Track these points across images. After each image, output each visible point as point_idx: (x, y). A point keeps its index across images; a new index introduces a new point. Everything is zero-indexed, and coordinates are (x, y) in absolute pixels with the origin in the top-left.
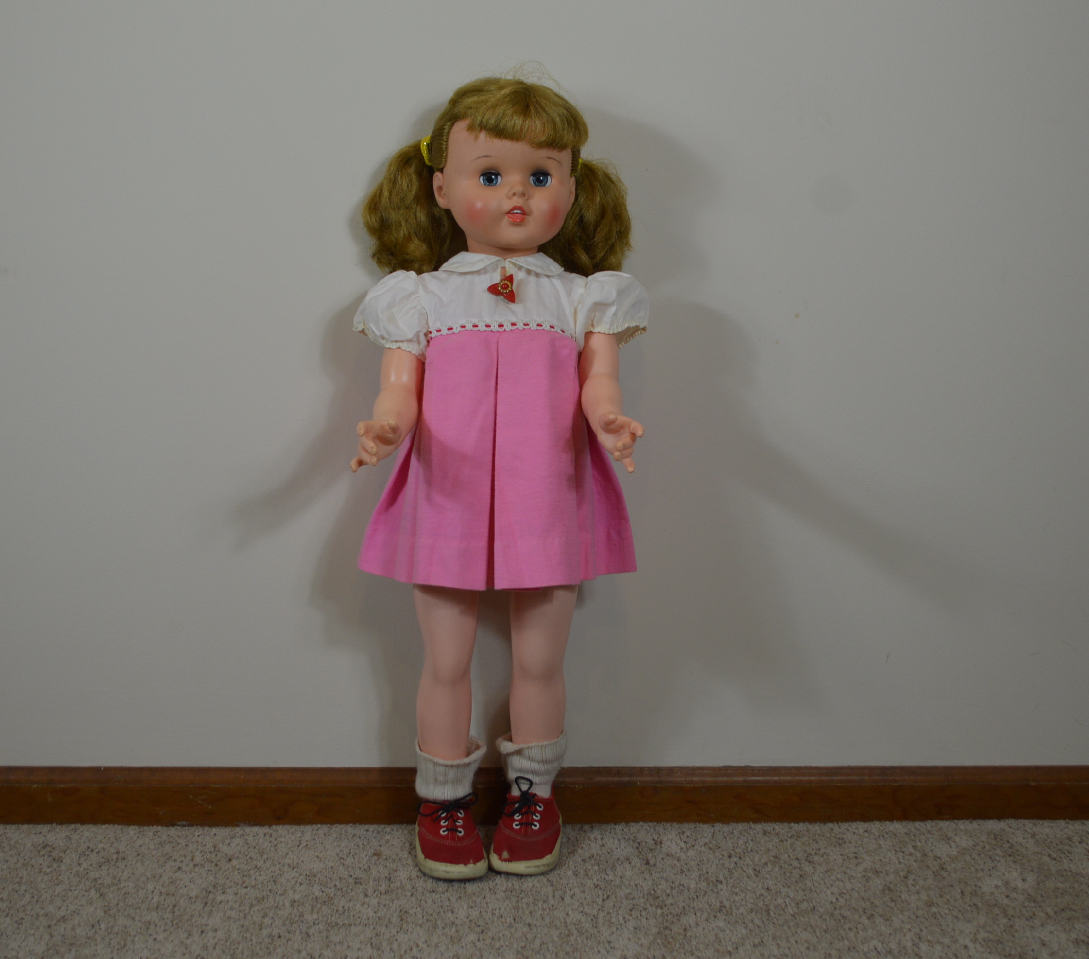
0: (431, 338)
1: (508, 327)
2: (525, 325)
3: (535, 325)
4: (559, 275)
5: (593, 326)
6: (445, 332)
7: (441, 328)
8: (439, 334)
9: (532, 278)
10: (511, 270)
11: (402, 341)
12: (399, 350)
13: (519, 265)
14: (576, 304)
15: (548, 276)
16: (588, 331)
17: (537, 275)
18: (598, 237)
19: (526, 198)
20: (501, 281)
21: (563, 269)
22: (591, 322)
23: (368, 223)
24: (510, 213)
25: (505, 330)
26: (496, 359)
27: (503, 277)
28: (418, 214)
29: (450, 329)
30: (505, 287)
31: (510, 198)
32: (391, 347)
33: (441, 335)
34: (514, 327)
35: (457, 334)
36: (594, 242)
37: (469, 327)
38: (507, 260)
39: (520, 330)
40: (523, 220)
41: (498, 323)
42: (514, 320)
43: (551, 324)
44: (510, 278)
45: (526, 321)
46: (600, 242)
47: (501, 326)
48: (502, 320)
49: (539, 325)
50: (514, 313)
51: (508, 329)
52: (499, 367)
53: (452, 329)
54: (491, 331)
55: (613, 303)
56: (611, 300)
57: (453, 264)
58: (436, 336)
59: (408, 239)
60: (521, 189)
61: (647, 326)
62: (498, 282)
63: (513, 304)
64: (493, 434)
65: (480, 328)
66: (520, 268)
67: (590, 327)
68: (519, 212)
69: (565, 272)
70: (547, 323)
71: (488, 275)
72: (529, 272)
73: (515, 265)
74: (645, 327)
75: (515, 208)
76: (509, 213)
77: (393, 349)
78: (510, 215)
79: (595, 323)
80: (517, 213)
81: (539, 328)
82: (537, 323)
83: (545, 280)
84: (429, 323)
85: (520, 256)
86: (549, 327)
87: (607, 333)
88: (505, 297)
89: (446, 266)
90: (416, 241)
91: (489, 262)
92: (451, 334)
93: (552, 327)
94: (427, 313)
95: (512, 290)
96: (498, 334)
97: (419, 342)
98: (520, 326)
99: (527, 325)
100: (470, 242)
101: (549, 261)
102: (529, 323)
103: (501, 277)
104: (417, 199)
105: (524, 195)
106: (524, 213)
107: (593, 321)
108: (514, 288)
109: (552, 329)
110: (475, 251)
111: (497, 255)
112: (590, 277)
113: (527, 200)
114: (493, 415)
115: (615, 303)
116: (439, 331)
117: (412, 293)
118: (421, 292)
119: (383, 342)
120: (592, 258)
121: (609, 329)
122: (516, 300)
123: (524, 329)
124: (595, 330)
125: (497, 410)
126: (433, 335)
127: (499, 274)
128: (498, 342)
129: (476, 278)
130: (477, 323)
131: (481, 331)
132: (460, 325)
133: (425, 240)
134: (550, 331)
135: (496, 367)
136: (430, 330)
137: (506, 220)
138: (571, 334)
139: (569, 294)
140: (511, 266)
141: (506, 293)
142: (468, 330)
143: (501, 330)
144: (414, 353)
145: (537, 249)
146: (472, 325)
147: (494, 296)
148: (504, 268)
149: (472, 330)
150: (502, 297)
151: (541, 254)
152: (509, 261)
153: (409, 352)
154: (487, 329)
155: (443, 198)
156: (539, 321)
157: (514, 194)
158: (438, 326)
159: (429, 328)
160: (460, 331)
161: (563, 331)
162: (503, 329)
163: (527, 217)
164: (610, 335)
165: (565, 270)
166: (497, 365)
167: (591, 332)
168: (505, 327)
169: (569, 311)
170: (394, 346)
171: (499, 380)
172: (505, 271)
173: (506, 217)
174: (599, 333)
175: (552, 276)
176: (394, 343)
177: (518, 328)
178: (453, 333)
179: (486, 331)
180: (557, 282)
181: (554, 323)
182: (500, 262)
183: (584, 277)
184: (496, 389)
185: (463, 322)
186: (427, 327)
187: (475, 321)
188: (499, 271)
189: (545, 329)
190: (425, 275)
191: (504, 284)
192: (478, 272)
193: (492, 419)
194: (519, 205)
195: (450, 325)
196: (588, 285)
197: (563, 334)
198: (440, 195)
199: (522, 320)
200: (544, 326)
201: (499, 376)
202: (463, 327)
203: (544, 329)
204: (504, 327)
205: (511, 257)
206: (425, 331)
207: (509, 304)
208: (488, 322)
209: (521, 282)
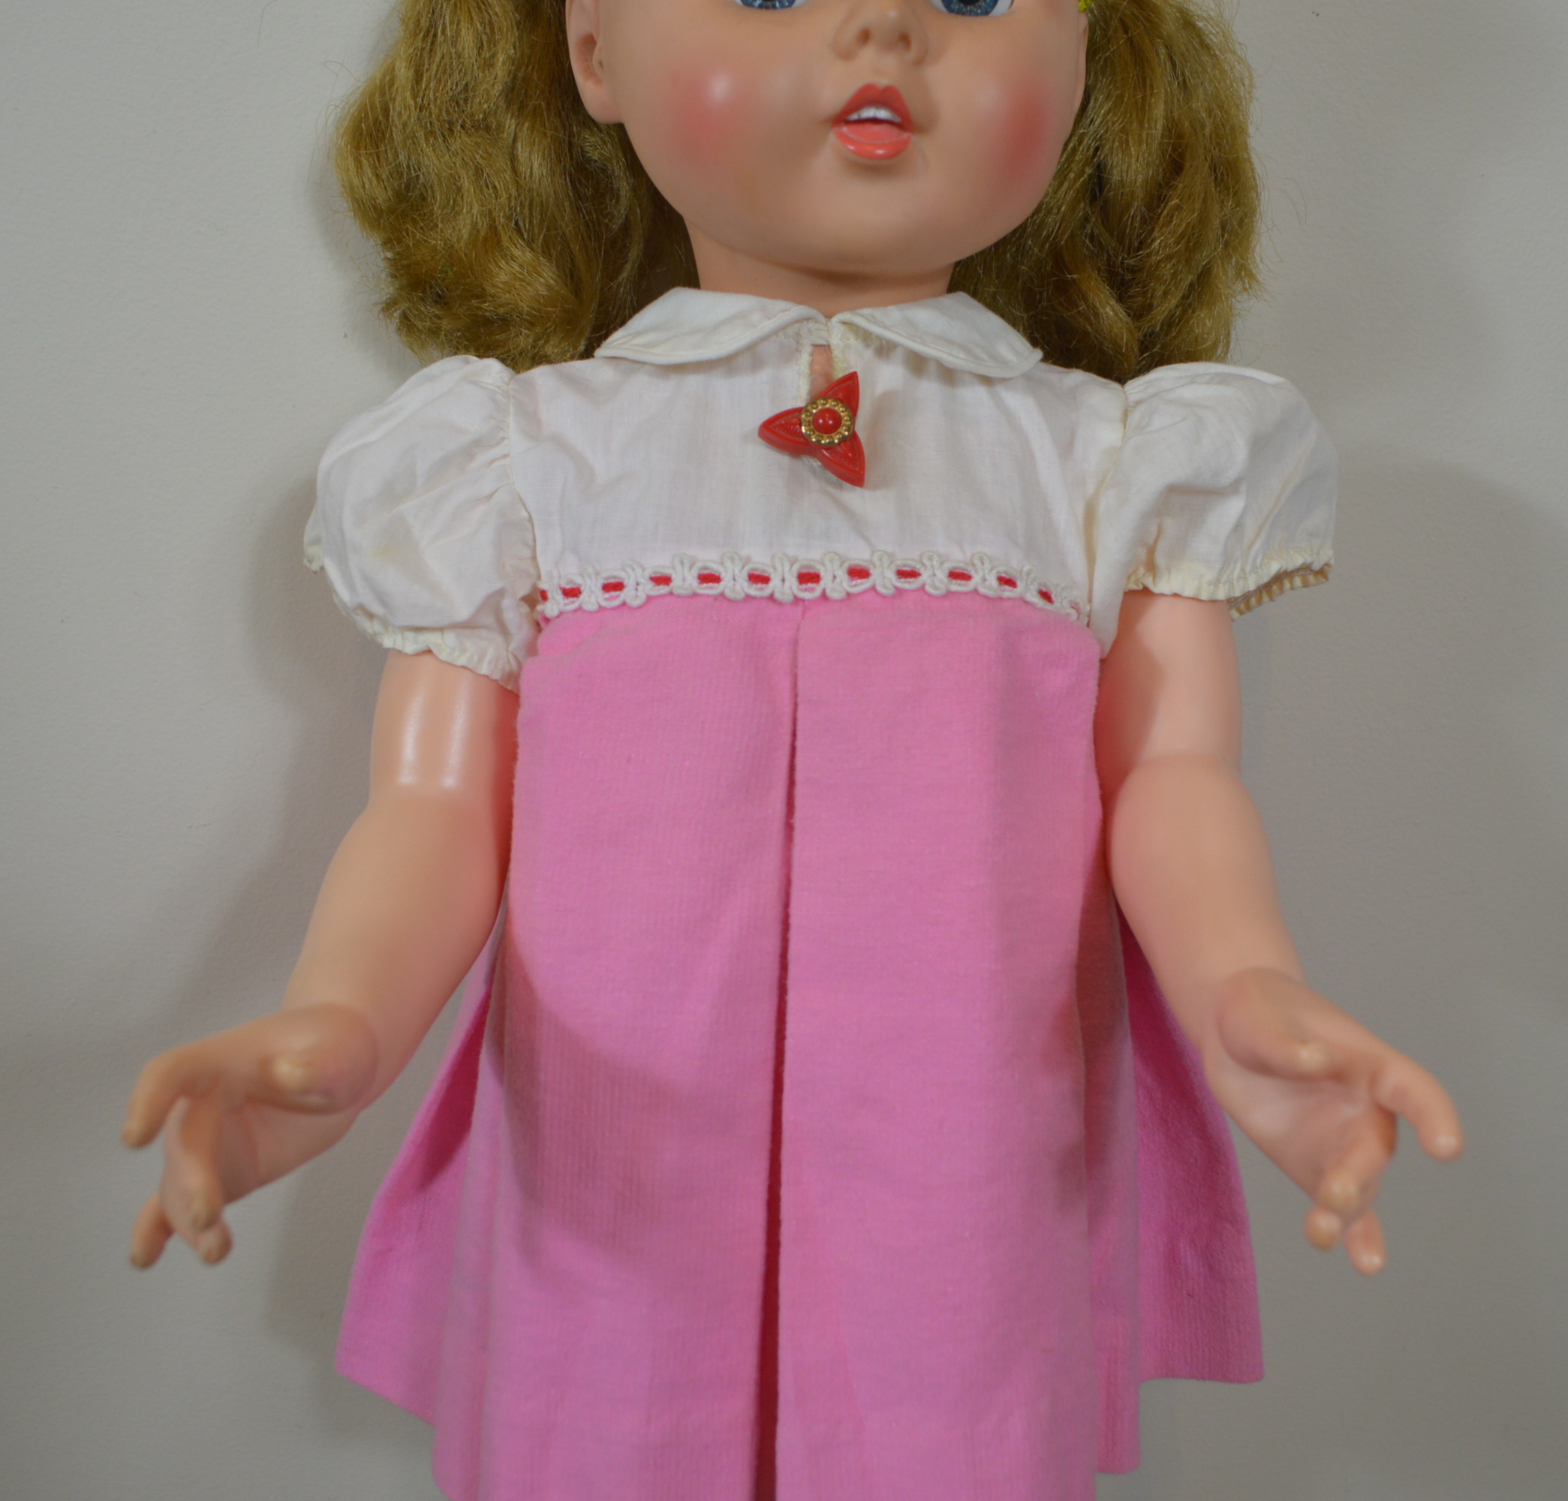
0: (547, 620)
1: (836, 583)
2: (903, 574)
3: (942, 575)
4: (1027, 377)
5: (1151, 567)
6: (592, 598)
7: (579, 580)
8: (572, 604)
9: (929, 389)
10: (850, 357)
11: (441, 629)
12: (427, 658)
13: (880, 338)
14: (1090, 489)
15: (987, 381)
16: (1133, 586)
17: (949, 376)
18: (1162, 242)
19: (912, 54)
20: (813, 401)
21: (1039, 354)
22: (1143, 554)
23: (352, 188)
24: (848, 123)
25: (824, 596)
26: (788, 710)
27: (822, 385)
28: (522, 152)
29: (614, 587)
30: (828, 423)
31: (846, 55)
32: (399, 647)
33: (580, 609)
34: (863, 585)
35: (639, 608)
36: (1149, 255)
37: (685, 581)
38: (835, 319)
39: (884, 597)
40: (897, 151)
41: (796, 569)
42: (860, 555)
43: (1002, 569)
44: (847, 390)
45: (907, 558)
46: (1169, 258)
47: (808, 577)
48: (812, 556)
49: (956, 575)
50: (858, 525)
51: (835, 594)
52: (799, 744)
53: (618, 586)
54: (771, 597)
55: (1234, 488)
56: (1231, 475)
57: (639, 334)
58: (561, 614)
59: (490, 241)
60: (893, 14)
61: (1332, 562)
62: (801, 404)
63: (858, 489)
64: (775, 1000)
65: (725, 586)
66: (884, 349)
67: (1142, 570)
68: (883, 114)
69: (1045, 366)
70: (987, 565)
71: (765, 375)
72: (917, 364)
73: (866, 337)
74: (1327, 564)
75: (869, 96)
76: (842, 118)
77: (406, 655)
78: (845, 129)
79: (1160, 560)
80: (875, 121)
81: (956, 586)
82: (948, 566)
83: (975, 395)
84: (540, 559)
85: (885, 304)
86: (995, 583)
87: (1204, 596)
88: (828, 464)
89: (618, 342)
90: (522, 254)
91: (767, 326)
92: (613, 609)
93: (1007, 581)
94: (530, 519)
95: (854, 437)
96: (800, 608)
97: (504, 630)
98: (884, 579)
99: (913, 574)
100: (705, 252)
101: (993, 322)
102: (918, 567)
103: (813, 383)
104: (515, 95)
105: (904, 39)
106: (904, 123)
107: (1151, 551)
108: (861, 427)
109: (1008, 592)
110: (722, 286)
111: (798, 301)
112: (1137, 387)
113: (919, 62)
114: (775, 928)
115: (1243, 488)
116: (572, 593)
117: (478, 444)
118: (515, 440)
119: (371, 627)
120: (1138, 314)
121: (1216, 582)
122: (870, 474)
123: (899, 592)
124: (1163, 586)
125: (793, 910)
126: (554, 606)
127: (807, 371)
128: (795, 642)
129: (721, 385)
130: (716, 568)
131: (730, 600)
132: (648, 573)
133: (551, 246)
134: (1001, 599)
135: (788, 739)
136: (543, 586)
137: (832, 148)
138: (1075, 606)
139: (1066, 448)
140: (852, 340)
141: (830, 447)
142: (679, 596)
143: (807, 596)
144: (484, 670)
145: (944, 282)
146: (695, 572)
147: (784, 460)
148: (823, 349)
149: (695, 595)
150: (816, 464)
151: (962, 296)
152: (844, 323)
153: (463, 667)
154: (754, 590)
155: (599, 82)
156: (958, 558)
157: (865, 36)
158: (571, 574)
159: (539, 577)
160: (649, 598)
161: (1046, 596)
162: (818, 592)
163: (915, 139)
164: (1214, 602)
165: (1046, 359)
166: (794, 735)
167: (1146, 592)
168: (826, 583)
169: (1065, 517)
170: (410, 645)
171: (799, 791)
172: (830, 361)
173: (832, 138)
174: (1176, 595)
175: (1003, 380)
176: (410, 635)
177: (873, 589)
178: (624, 604)
179: (748, 598)
180: (1020, 403)
181: (1015, 564)
182: (811, 325)
183: (1116, 385)
184: (789, 828)
185: (660, 563)
186: (533, 571)
187: (710, 558)
188: (805, 359)
189: (982, 590)
190: (541, 376)
191: (822, 413)
192: (726, 364)
193: (773, 944)
194: (882, 82)
195: (613, 571)
196: (1135, 417)
197: (1048, 606)
198: (590, 74)
199: (892, 557)
200: (976, 579)
201: (799, 776)
202: (662, 580)
203: (976, 591)
204: (822, 584)
205: (852, 309)
206: (524, 590)
207: (840, 487)
208: (760, 561)
209: (887, 404)
